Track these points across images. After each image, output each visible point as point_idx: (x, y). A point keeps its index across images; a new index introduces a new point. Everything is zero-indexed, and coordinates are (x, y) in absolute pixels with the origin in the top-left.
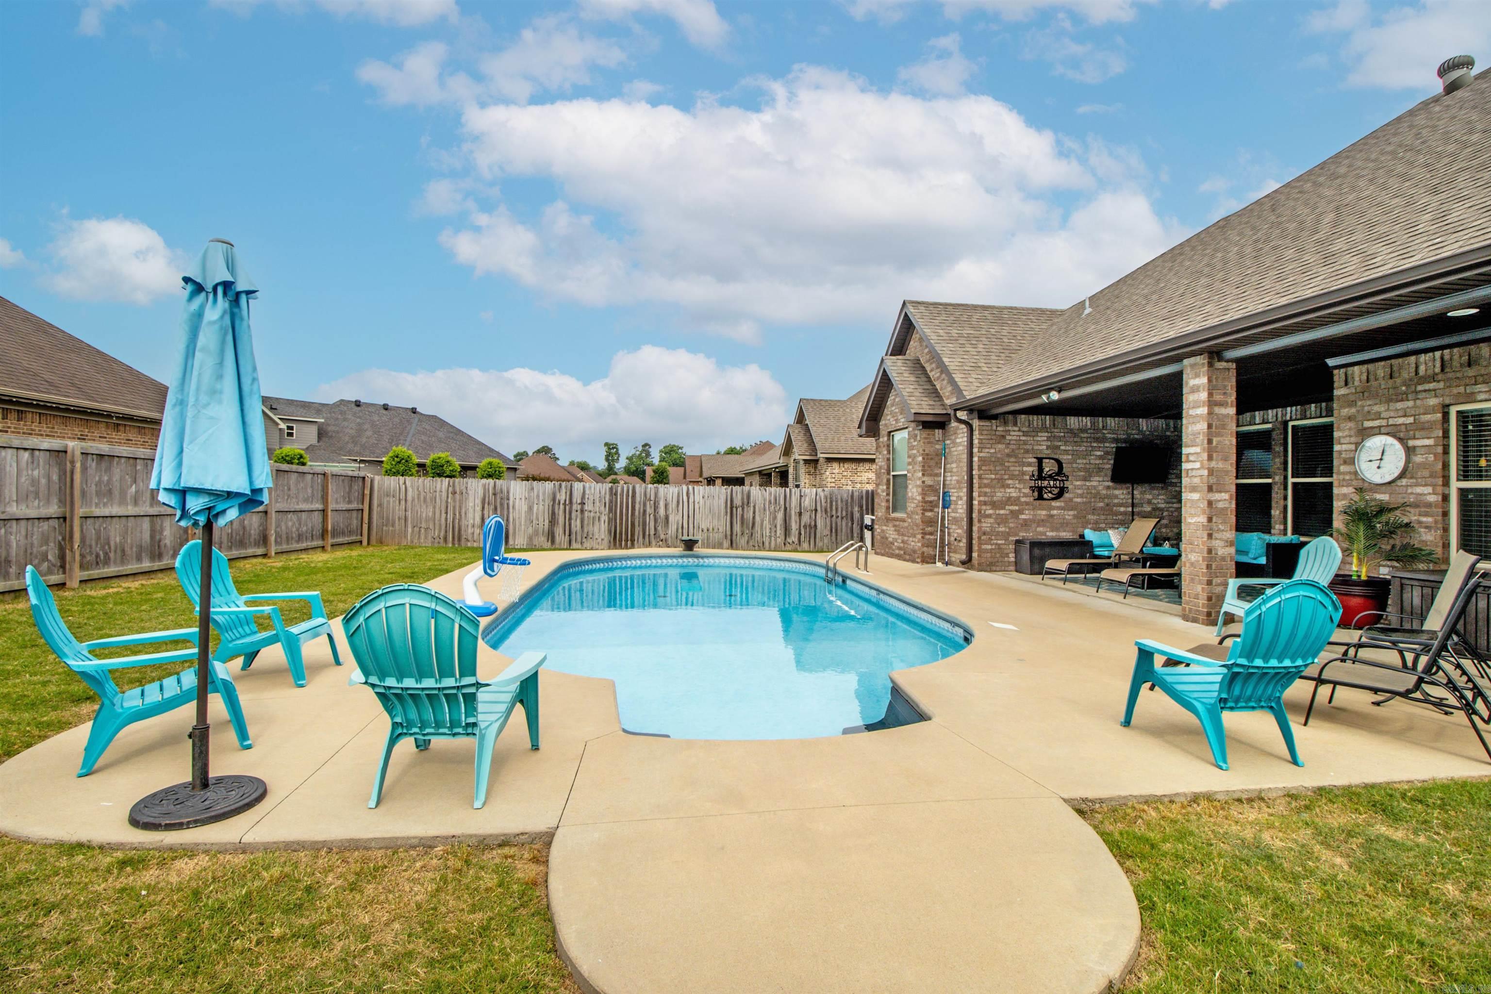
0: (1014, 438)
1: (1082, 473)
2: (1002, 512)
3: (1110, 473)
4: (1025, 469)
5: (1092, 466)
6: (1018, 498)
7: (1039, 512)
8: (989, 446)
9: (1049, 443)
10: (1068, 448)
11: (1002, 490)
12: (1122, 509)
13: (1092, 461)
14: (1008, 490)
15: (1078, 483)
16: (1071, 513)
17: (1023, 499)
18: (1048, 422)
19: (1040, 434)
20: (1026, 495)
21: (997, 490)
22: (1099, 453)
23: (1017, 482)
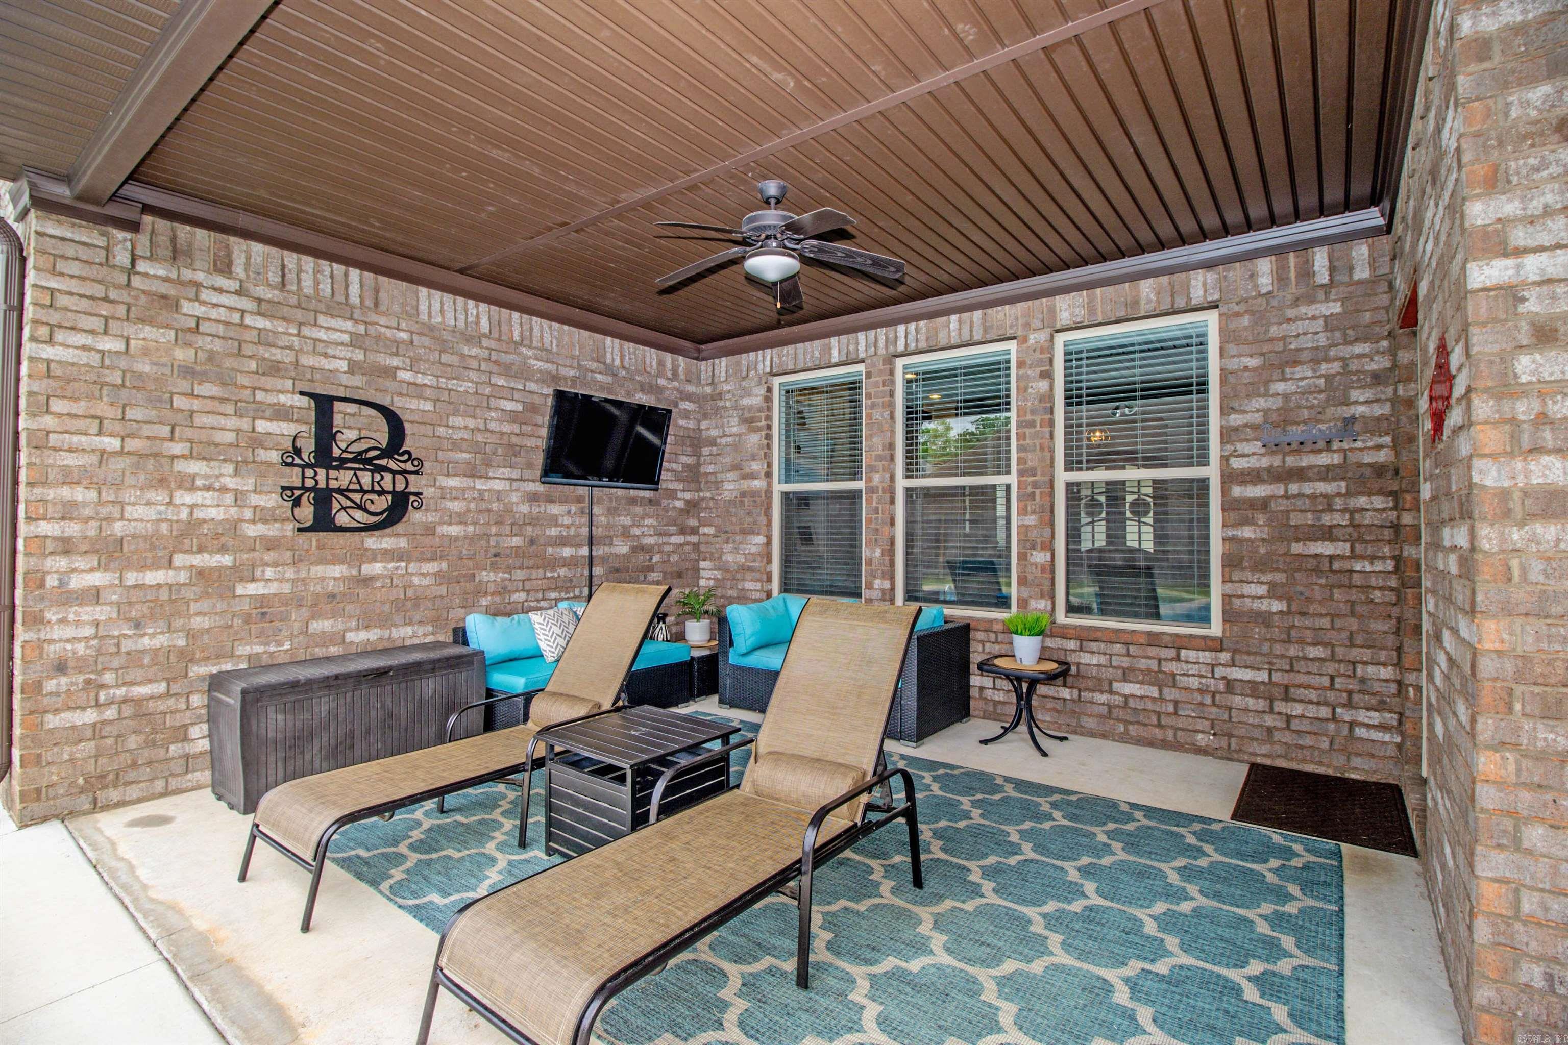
0: (222, 314)
1: (465, 456)
2: (152, 577)
3: (539, 460)
4: (262, 426)
5: (493, 439)
6: (234, 525)
7: (318, 570)
8: (96, 323)
9: (359, 356)
10: (420, 379)
11: (161, 496)
12: (567, 552)
13: (492, 426)
14: (184, 498)
15: (453, 482)
16: (431, 567)
17: (252, 531)
18: (354, 289)
19: (322, 320)
20: (263, 516)
21: (128, 495)
22: (509, 406)
23: (229, 468)
